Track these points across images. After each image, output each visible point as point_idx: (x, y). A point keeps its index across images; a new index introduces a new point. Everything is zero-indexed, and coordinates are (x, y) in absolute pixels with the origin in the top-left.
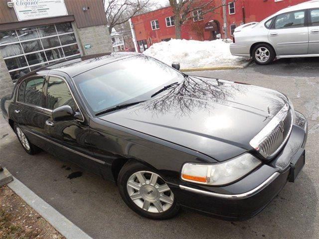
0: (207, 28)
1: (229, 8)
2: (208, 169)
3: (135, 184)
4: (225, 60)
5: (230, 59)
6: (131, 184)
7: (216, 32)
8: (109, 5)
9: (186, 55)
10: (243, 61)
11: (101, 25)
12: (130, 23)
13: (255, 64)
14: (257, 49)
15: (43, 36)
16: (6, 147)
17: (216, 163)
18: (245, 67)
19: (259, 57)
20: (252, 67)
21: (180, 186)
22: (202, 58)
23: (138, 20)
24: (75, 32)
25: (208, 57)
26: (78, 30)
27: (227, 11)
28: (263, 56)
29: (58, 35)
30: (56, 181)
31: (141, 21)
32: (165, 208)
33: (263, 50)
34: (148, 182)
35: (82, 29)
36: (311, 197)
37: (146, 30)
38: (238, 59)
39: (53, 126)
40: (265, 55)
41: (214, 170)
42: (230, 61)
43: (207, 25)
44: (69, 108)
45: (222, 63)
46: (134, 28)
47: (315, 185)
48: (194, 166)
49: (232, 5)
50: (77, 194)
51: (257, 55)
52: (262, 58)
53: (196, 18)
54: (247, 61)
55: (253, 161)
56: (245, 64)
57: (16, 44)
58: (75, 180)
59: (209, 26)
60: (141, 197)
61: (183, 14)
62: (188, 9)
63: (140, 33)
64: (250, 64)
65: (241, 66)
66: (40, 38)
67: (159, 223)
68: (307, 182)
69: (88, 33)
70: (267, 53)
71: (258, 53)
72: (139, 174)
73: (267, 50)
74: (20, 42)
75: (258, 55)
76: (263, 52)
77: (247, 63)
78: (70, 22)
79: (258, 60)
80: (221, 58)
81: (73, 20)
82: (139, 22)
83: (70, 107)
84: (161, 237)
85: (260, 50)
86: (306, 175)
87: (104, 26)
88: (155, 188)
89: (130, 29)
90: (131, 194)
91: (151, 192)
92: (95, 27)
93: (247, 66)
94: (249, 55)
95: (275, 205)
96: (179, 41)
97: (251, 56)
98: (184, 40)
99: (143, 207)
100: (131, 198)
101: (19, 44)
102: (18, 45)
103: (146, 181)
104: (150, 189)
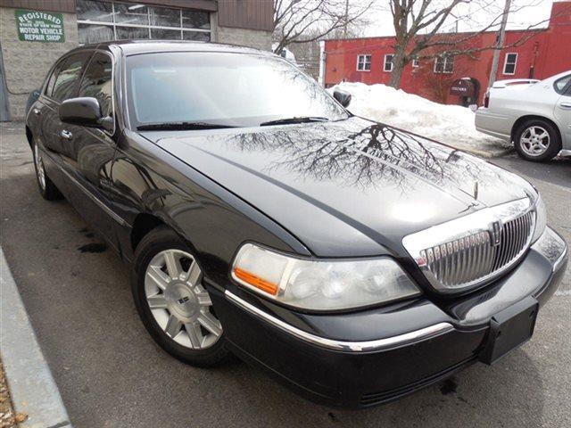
0: (455, 89)
1: (506, 63)
2: (286, 265)
3: (161, 274)
4: (461, 136)
5: (470, 138)
6: (153, 274)
7: (469, 100)
8: (291, 5)
9: (393, 113)
10: (495, 146)
11: (260, 30)
12: (322, 50)
13: (516, 156)
14: (526, 128)
15: (157, 25)
16: (17, 180)
17: (308, 256)
18: (494, 157)
19: (528, 146)
20: (509, 159)
21: (227, 292)
22: (421, 124)
23: (336, 48)
24: (212, 31)
25: (431, 125)
26: (219, 28)
27: (500, 67)
28: (535, 143)
29: (182, 29)
30: (57, 248)
31: (343, 50)
32: (205, 343)
33: (538, 132)
34: (183, 277)
35: (226, 30)
36: (527, 416)
37: (345, 68)
38: (488, 140)
39: (69, 139)
40: (540, 143)
41: (298, 272)
42: (471, 141)
43: (456, 83)
44: (94, 104)
45: (455, 141)
46: (325, 61)
47: (547, 393)
48: (261, 251)
49: (512, 58)
50: (75, 278)
51: (524, 139)
52: (532, 147)
53: (439, 67)
54: (503, 148)
55: (400, 282)
56: (496, 152)
57: (108, 26)
58: (88, 255)
59: (460, 86)
60: (165, 306)
61: (415, 47)
62: (426, 41)
63: (335, 71)
64: (507, 153)
65: (487, 154)
66: (149, 27)
67: (186, 370)
68: (530, 383)
69: (234, 39)
70: (545, 141)
71: (528, 135)
72: (170, 256)
73: (545, 134)
74: (114, 24)
75: (527, 140)
76: (537, 135)
77: (501, 152)
78: (209, 13)
79: (524, 149)
80: (455, 132)
81: (214, 9)
82: (338, 51)
83: (97, 103)
84: (177, 396)
85: (532, 131)
86: (535, 370)
87: (265, 33)
88: (194, 293)
89: (319, 60)
90: (151, 294)
91: (186, 299)
92: (249, 31)
93: (500, 156)
94: (509, 136)
95: (441, 407)
96: (391, 89)
97: (512, 139)
98: (401, 91)
99: (167, 329)
100: (149, 302)
101: (111, 27)
102: (110, 30)
103: (180, 273)
104: (185, 293)
